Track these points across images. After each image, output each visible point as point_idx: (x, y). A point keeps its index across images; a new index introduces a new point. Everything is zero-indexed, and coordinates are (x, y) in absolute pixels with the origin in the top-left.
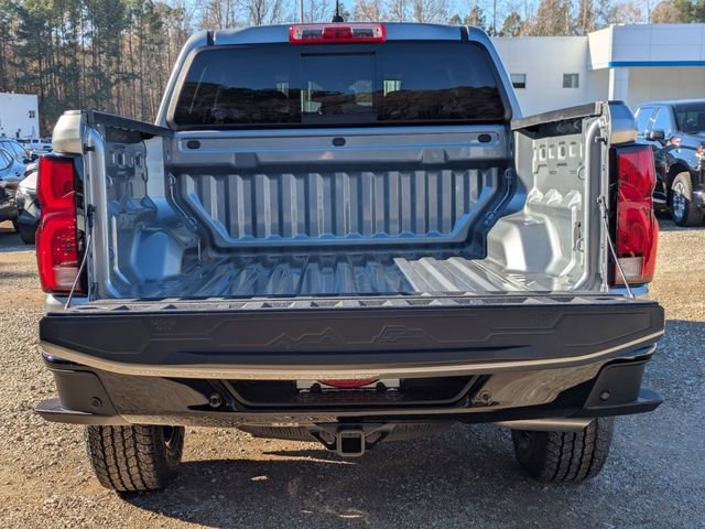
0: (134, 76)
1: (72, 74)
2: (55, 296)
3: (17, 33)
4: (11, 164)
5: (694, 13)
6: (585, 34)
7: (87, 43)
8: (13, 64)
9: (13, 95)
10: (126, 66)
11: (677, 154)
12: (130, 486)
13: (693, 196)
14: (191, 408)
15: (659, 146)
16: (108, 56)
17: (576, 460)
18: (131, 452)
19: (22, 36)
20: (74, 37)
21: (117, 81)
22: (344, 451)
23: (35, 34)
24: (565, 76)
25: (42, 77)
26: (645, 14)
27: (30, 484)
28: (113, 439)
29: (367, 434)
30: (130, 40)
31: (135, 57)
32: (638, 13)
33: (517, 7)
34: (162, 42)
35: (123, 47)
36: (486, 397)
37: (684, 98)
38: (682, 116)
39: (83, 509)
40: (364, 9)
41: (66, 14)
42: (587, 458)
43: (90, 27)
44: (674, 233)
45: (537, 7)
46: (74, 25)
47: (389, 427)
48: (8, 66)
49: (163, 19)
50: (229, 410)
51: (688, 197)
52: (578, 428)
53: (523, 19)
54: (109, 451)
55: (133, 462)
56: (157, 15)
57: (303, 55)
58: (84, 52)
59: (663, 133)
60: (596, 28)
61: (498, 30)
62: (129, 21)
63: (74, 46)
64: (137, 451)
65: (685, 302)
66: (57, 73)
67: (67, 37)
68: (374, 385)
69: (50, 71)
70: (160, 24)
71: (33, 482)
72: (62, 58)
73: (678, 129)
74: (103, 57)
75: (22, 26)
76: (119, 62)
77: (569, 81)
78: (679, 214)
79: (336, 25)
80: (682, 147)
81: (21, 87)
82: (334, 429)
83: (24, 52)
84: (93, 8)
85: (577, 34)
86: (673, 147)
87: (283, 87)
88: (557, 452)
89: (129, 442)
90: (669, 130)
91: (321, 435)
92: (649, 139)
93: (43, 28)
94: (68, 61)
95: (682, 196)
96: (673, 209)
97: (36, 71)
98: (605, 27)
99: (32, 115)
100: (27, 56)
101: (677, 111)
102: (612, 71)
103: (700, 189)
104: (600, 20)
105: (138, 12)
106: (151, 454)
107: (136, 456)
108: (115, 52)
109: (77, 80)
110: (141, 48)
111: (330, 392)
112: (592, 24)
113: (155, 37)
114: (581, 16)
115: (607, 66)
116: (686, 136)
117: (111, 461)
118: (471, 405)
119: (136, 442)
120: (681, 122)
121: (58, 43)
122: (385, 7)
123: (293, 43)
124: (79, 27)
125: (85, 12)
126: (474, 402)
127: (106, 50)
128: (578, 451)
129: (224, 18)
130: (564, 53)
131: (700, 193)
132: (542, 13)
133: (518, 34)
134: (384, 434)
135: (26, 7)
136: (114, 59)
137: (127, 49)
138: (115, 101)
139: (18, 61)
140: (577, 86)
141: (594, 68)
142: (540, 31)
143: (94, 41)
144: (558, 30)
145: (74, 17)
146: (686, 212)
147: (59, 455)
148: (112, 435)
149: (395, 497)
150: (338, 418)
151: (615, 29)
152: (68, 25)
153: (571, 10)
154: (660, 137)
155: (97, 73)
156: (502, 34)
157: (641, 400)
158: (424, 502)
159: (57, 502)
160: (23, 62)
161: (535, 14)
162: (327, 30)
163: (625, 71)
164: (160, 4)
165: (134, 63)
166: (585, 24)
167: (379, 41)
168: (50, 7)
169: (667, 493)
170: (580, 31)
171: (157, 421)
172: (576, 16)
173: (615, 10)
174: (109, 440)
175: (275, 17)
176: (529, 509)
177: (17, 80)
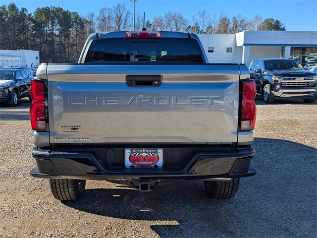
0: (74, 45)
1: (52, 43)
2: (37, 132)
3: (32, 28)
4: (28, 76)
5: (273, 27)
6: (235, 33)
7: (57, 33)
8: (30, 40)
9: (30, 51)
10: (71, 41)
11: (266, 78)
12: (66, 199)
13: (271, 93)
14: (87, 173)
15: (259, 75)
16: (65, 38)
17: (226, 193)
18: (66, 190)
19: (34, 30)
20: (53, 30)
21: (68, 47)
22: (142, 190)
23: (38, 29)
24: (227, 48)
25: (41, 45)
26: (256, 26)
27: (30, 196)
28: (60, 186)
29: (151, 183)
30: (73, 31)
31: (74, 38)
32: (253, 26)
33: (211, 23)
34: (84, 33)
35: (70, 34)
36: (194, 171)
37: (268, 58)
38: (267, 64)
39: (49, 205)
40: (157, 23)
41: (50, 22)
42: (230, 193)
43: (58, 27)
44: (264, 106)
45: (218, 24)
46: (53, 26)
47: (159, 181)
48: (29, 40)
49: (85, 25)
50: (101, 174)
51: (269, 93)
52: (227, 180)
53: (213, 27)
54: (58, 190)
55: (67, 193)
56: (83, 23)
57: (131, 42)
58: (56, 36)
59: (261, 70)
60: (239, 32)
61: (204, 31)
62: (73, 25)
63: (52, 33)
64: (68, 190)
65: (267, 131)
66: (46, 43)
67: (50, 30)
68: (153, 165)
69: (44, 42)
70: (84, 26)
71: (32, 195)
72: (48, 38)
73: (266, 69)
74: (63, 38)
75: (34, 26)
76: (69, 40)
77: (229, 50)
78: (266, 99)
79: (143, 32)
80: (267, 75)
81: (33, 48)
82: (139, 181)
83: (34, 35)
84: (60, 20)
85: (232, 33)
86: (264, 75)
87: (124, 53)
88: (219, 191)
89: (66, 187)
90: (263, 70)
91: (134, 183)
92: (256, 72)
93: (41, 27)
94: (51, 39)
95: (267, 93)
96: (264, 97)
97: (39, 42)
98: (242, 31)
99: (37, 58)
100: (36, 37)
101: (266, 62)
102: (244, 47)
103: (273, 90)
104: (240, 28)
105: (76, 22)
106: (74, 190)
107: (68, 191)
108: (67, 36)
109: (53, 46)
110: (77, 35)
111: (137, 168)
112: (237, 30)
113: (82, 31)
114: (233, 27)
115: (242, 45)
116: (269, 71)
117: (59, 193)
118: (188, 174)
119: (68, 187)
120: (268, 66)
121: (47, 32)
122: (164, 22)
123: (128, 38)
124: (54, 27)
125: (56, 21)
126: (189, 172)
127: (64, 35)
128: (226, 191)
129: (107, 25)
130: (227, 40)
131: (273, 92)
132: (220, 25)
133: (211, 33)
134: (157, 183)
135: (35, 19)
136: (67, 39)
137: (72, 35)
138: (67, 54)
139: (32, 38)
140: (231, 52)
141: (238, 46)
142: (219, 32)
143: (60, 32)
144: (225, 32)
145: (53, 23)
146: (268, 98)
147: (42, 185)
148: (59, 185)
149: (161, 202)
150: (140, 178)
151: (245, 32)
152: (50, 26)
153: (230, 25)
154: (260, 71)
155: (61, 44)
156: (205, 33)
157: (249, 172)
158: (171, 204)
159: (40, 203)
160: (34, 39)
161: (217, 26)
162: (140, 33)
163: (249, 47)
164: (84, 19)
165: (74, 40)
166: (235, 30)
167: (158, 38)
168: (44, 19)
169: (257, 202)
170: (233, 32)
171: (75, 178)
172: (231, 27)
173: (246, 25)
174: (58, 186)
175: (125, 25)
176: (209, 207)
177: (32, 45)
